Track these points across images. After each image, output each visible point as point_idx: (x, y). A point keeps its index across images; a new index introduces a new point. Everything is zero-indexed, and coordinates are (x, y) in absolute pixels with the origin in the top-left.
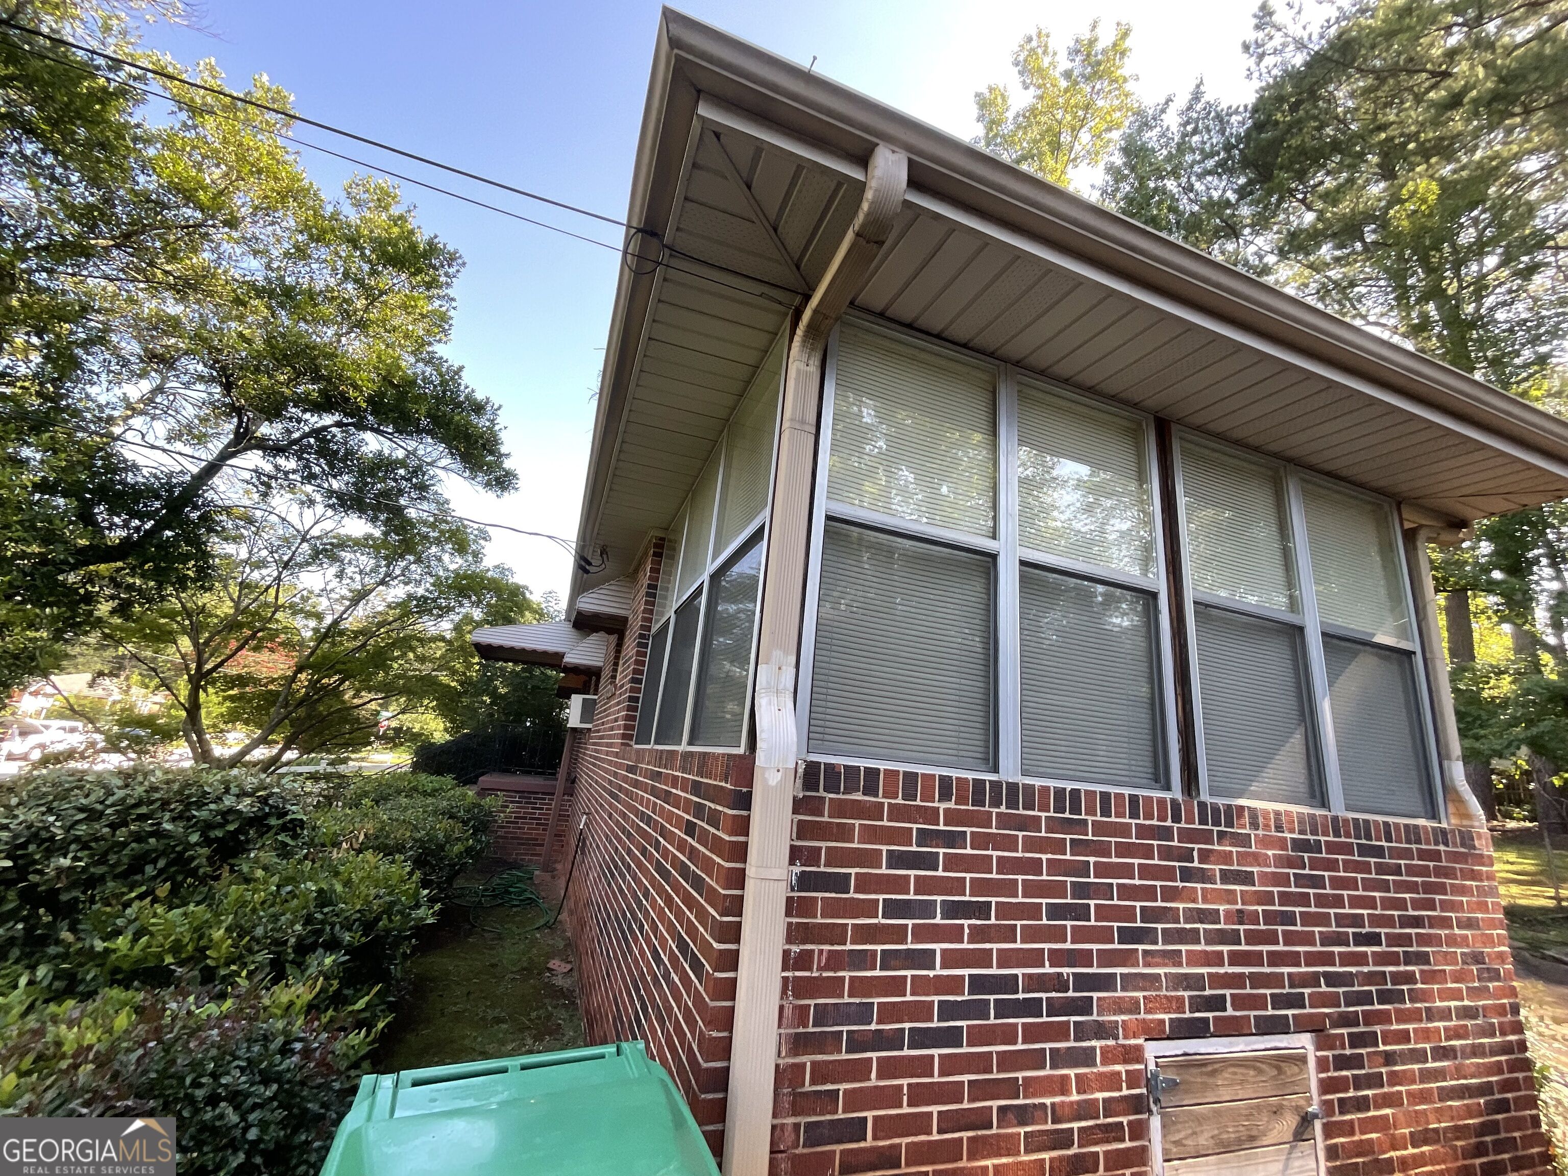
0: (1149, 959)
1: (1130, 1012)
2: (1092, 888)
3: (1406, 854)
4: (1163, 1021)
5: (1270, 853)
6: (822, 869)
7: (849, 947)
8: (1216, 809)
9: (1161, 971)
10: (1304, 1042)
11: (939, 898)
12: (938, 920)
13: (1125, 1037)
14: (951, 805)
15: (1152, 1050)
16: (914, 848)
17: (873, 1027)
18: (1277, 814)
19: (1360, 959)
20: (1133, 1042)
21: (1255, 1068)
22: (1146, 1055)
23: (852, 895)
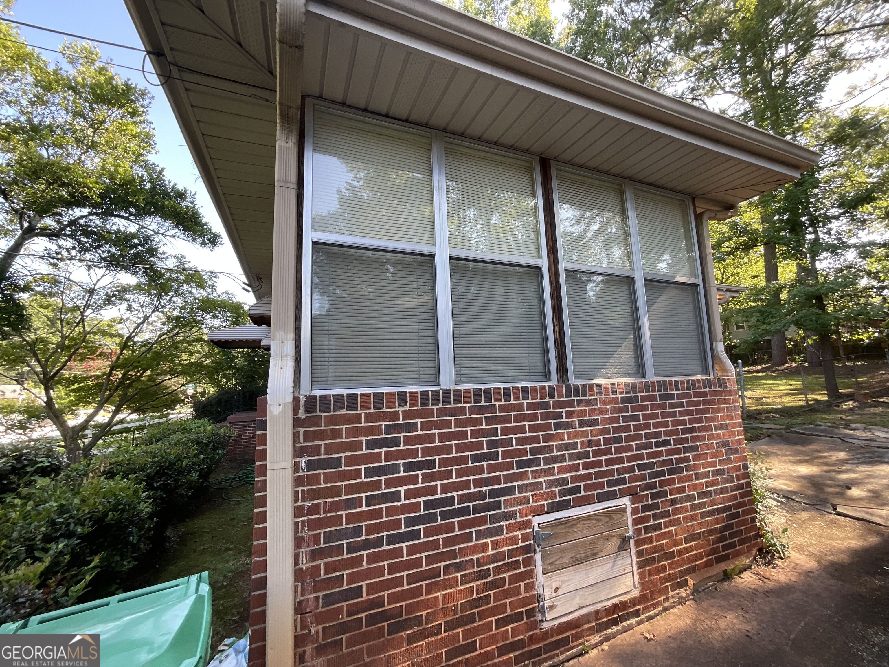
0: (536, 475)
1: (524, 504)
2: (500, 442)
3: (688, 395)
4: (544, 505)
5: (608, 407)
6: (322, 457)
7: (344, 497)
8: (576, 388)
9: (542, 480)
10: (626, 501)
11: (401, 462)
12: (402, 474)
13: (520, 517)
14: (407, 408)
15: (536, 521)
16: (384, 436)
17: (363, 538)
18: (613, 385)
19: (659, 454)
20: (525, 519)
21: (596, 519)
22: (533, 524)
23: (343, 468)
